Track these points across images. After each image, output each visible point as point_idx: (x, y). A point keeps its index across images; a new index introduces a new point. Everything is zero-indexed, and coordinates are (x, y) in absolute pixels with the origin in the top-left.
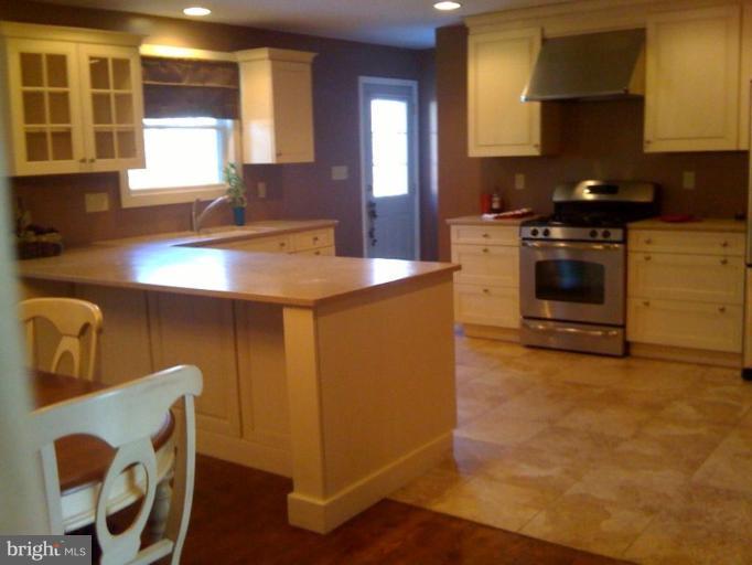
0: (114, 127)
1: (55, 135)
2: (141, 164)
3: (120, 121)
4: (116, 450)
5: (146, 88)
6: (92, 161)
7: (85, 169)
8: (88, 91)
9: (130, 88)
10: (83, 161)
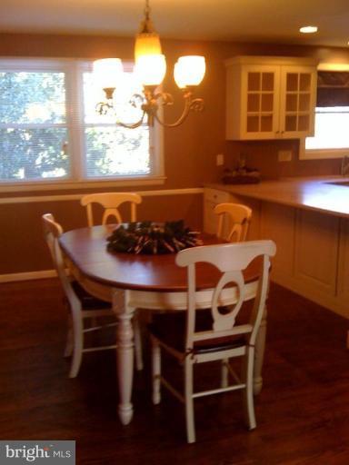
0: (298, 113)
1: (263, 118)
2: (312, 135)
3: (301, 109)
4: (223, 273)
5: (319, 90)
6: (283, 132)
7: (279, 137)
8: (284, 92)
9: (309, 90)
10: (278, 132)
